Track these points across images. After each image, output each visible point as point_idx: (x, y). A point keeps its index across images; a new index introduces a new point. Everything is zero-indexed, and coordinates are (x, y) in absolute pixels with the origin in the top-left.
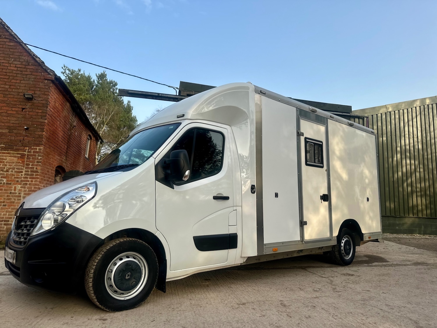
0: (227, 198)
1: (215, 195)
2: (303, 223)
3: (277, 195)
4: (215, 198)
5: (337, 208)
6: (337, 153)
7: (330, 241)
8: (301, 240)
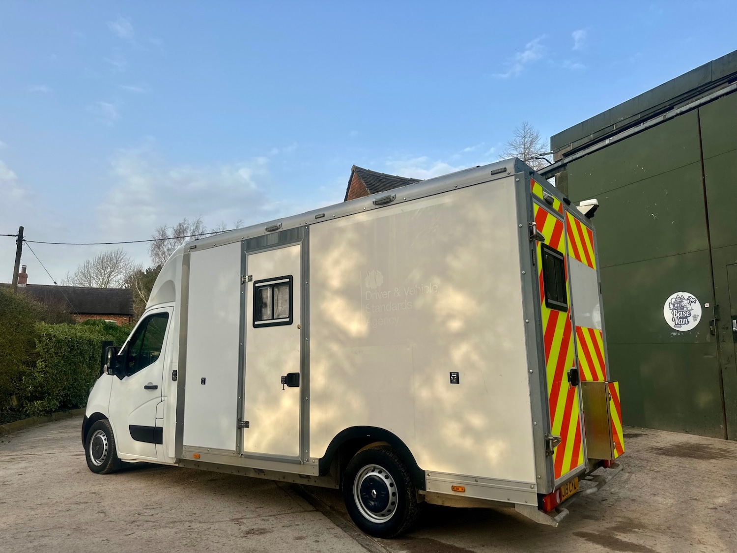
0: (155, 387)
1: (146, 384)
2: (242, 425)
3: (203, 381)
4: (147, 387)
5: (326, 397)
6: (335, 282)
7: (300, 464)
8: (238, 450)
